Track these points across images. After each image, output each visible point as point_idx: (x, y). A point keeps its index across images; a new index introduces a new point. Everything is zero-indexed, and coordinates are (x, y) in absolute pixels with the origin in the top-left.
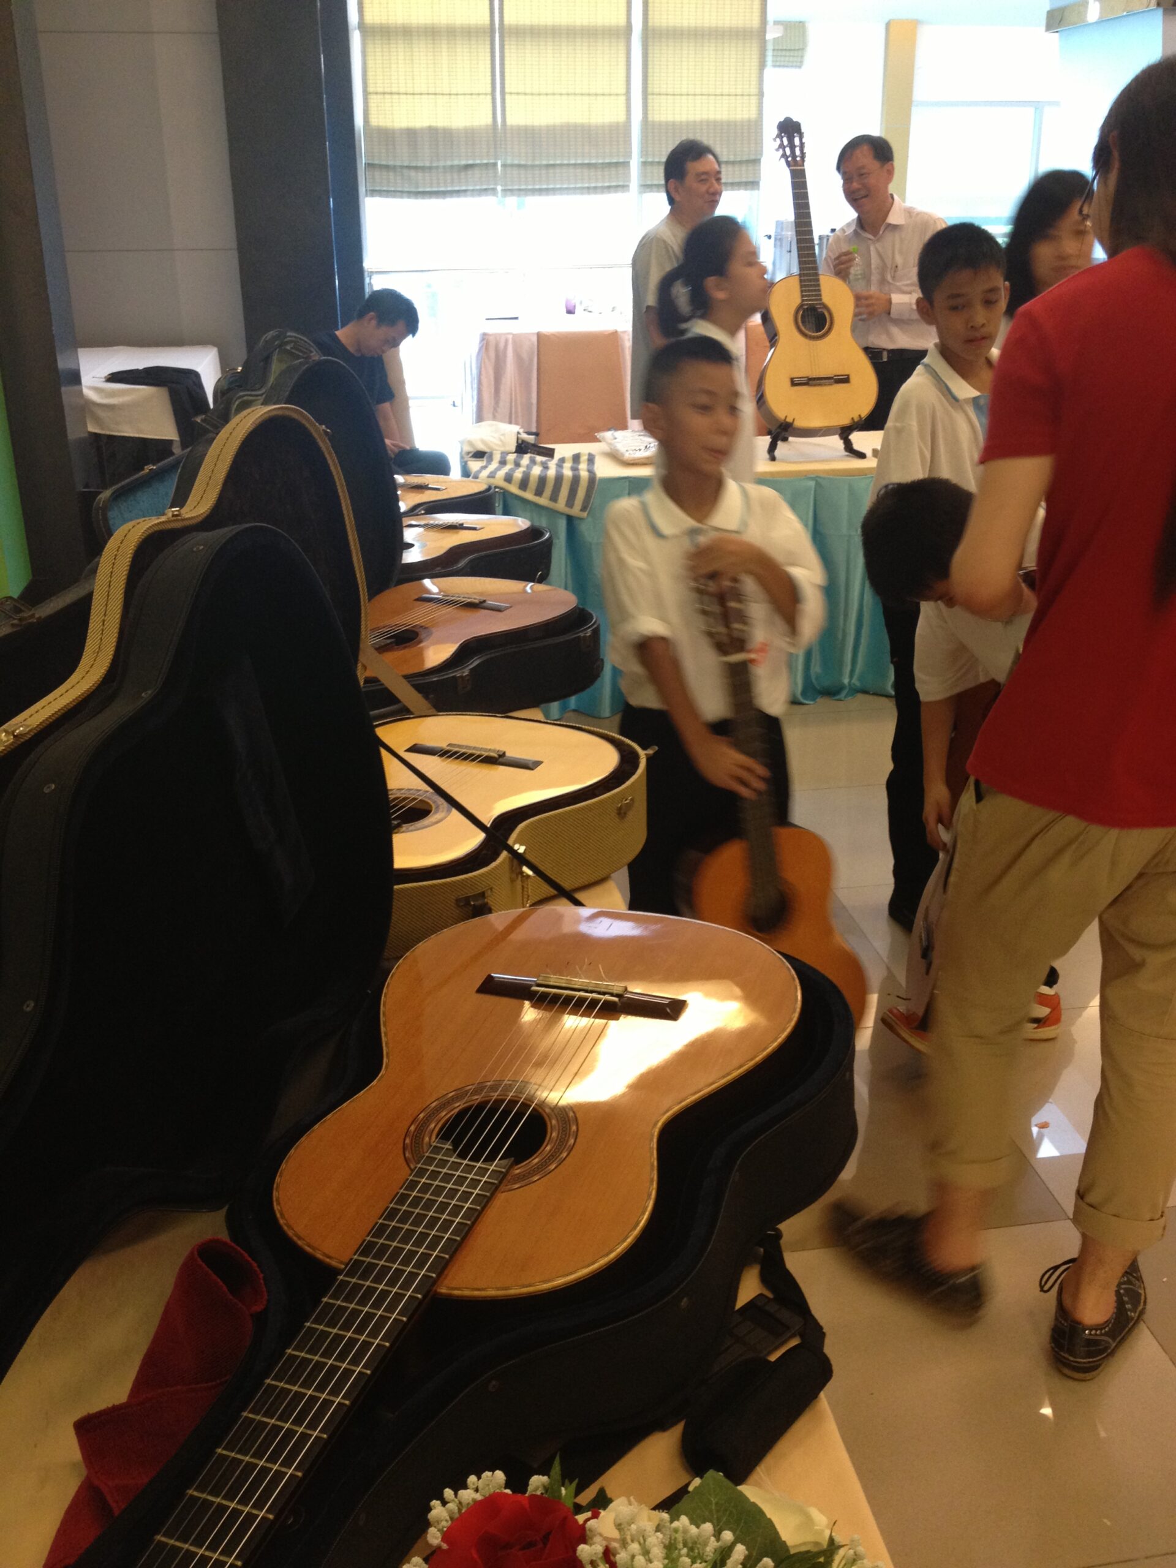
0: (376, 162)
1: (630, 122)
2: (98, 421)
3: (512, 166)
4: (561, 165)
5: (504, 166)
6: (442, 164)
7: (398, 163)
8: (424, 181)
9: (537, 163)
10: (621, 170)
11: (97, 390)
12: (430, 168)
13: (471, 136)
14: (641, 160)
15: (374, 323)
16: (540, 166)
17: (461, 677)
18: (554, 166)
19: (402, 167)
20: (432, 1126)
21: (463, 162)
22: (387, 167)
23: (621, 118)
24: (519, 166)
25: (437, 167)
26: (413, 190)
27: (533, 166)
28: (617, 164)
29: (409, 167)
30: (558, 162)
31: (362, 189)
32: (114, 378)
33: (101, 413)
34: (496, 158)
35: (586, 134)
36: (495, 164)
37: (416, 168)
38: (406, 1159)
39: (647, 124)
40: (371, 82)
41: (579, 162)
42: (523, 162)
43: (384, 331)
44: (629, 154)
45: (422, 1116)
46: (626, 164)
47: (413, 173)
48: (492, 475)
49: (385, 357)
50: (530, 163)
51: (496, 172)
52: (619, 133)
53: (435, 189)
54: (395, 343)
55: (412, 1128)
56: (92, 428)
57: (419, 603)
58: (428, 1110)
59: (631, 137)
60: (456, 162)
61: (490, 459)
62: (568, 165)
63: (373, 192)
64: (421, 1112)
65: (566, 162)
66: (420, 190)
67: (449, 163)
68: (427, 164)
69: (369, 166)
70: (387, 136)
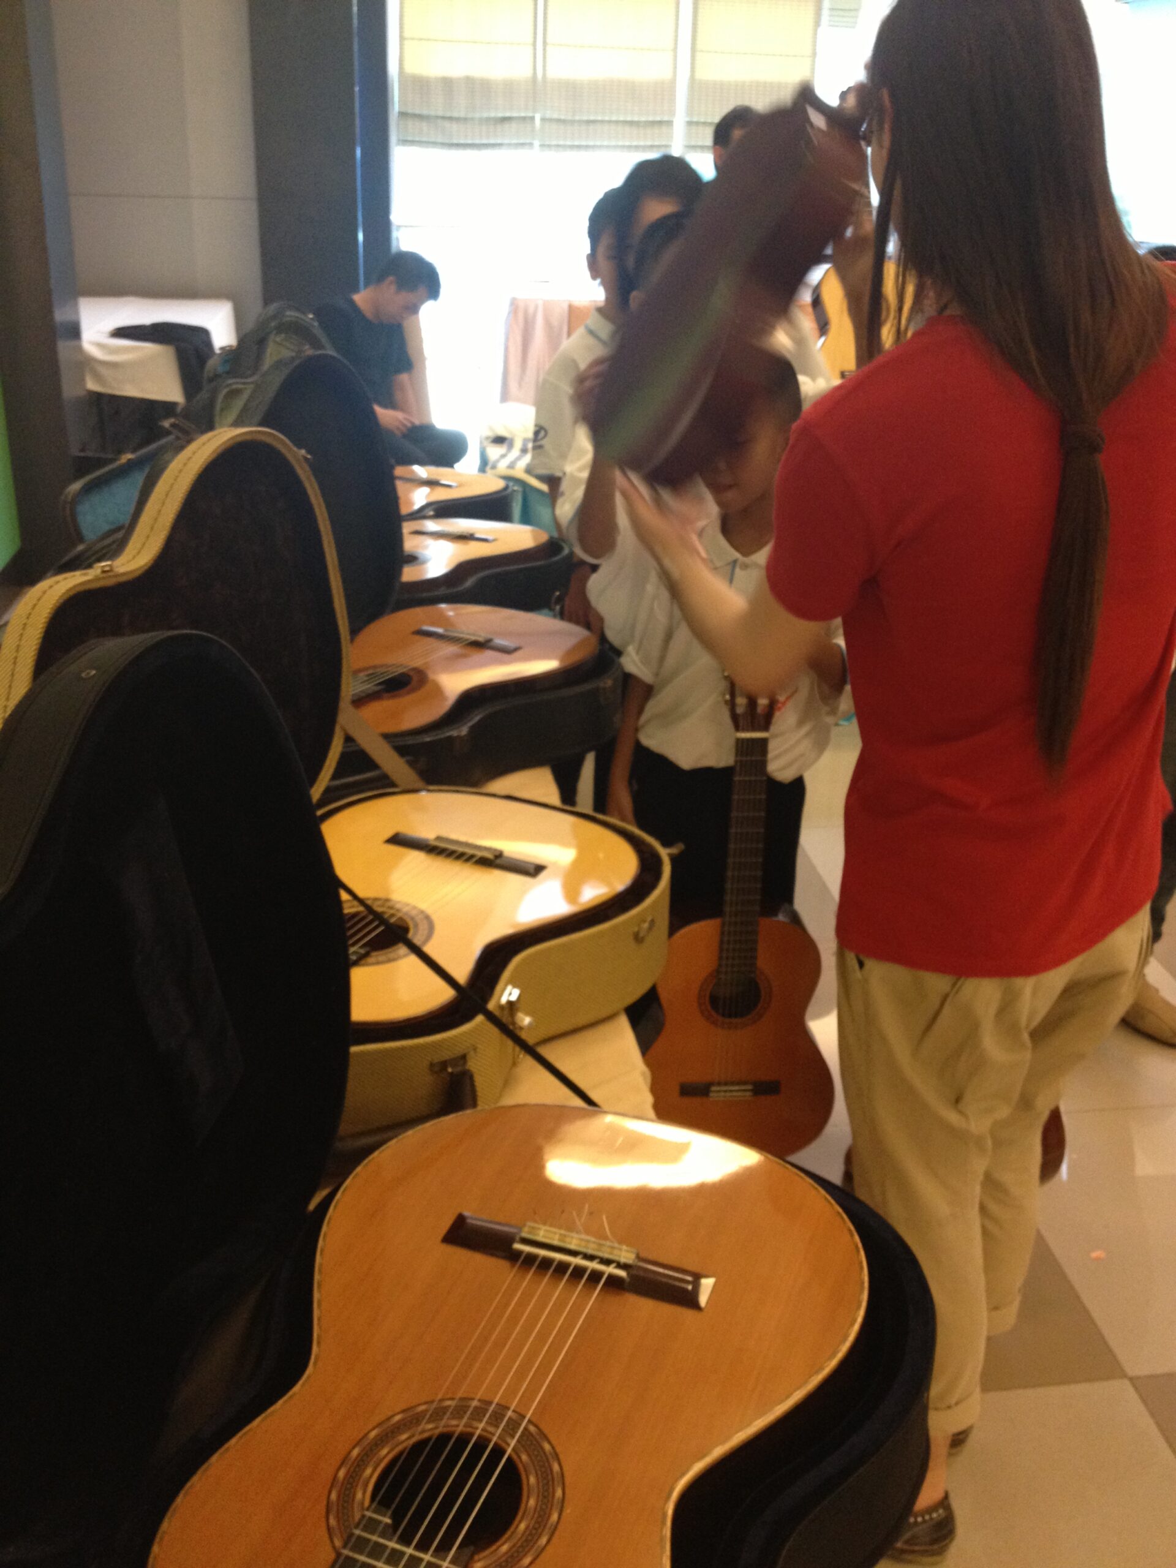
0: (410, 111)
1: (675, 80)
2: (98, 378)
3: (551, 120)
4: (602, 122)
5: (543, 120)
6: (477, 115)
7: (433, 113)
8: (457, 132)
9: (577, 118)
10: (664, 129)
11: (100, 346)
12: (465, 119)
13: (509, 88)
14: (688, 119)
15: (393, 288)
16: (580, 122)
17: (458, 737)
18: (594, 122)
19: (437, 117)
20: (368, 1471)
21: (500, 115)
22: (420, 117)
23: (667, 75)
24: (559, 121)
25: (472, 119)
26: (447, 141)
27: (572, 122)
28: (660, 123)
29: (443, 118)
30: (600, 118)
31: (393, 138)
32: (121, 333)
33: (103, 370)
34: (535, 110)
35: (631, 91)
36: (532, 118)
37: (451, 119)
38: (329, 1528)
39: (694, 84)
40: (406, 27)
41: (621, 119)
42: (563, 117)
43: (404, 297)
44: (672, 113)
45: (356, 1452)
46: (669, 123)
47: (447, 124)
48: (511, 466)
49: (406, 324)
50: (570, 118)
51: (533, 127)
52: (664, 91)
53: (470, 142)
54: (414, 309)
55: (342, 1474)
56: (92, 385)
57: (418, 637)
58: (365, 1443)
59: (675, 96)
60: (493, 114)
61: (511, 446)
62: (610, 122)
63: (405, 142)
64: (354, 1448)
65: (607, 118)
66: (455, 141)
67: (485, 115)
68: (462, 114)
69: (403, 115)
70: (420, 85)
